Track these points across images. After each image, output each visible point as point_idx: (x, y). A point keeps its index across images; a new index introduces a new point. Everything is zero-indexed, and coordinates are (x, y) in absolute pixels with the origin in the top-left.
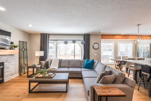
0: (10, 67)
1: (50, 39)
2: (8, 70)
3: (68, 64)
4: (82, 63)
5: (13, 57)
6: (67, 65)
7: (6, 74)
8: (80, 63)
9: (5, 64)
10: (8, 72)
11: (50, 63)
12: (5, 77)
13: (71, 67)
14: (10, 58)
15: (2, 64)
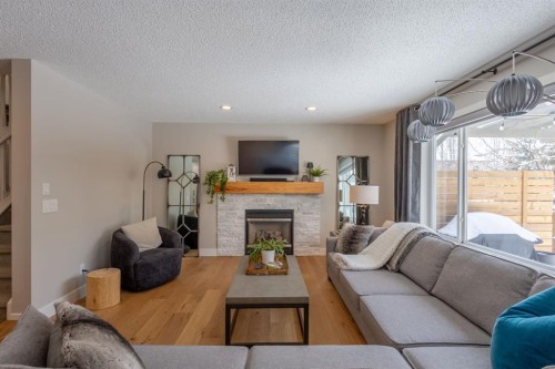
0: (309, 224)
2: (301, 230)
3: (432, 270)
5: (317, 201)
9: (295, 215)
10: (304, 234)
15: (290, 213)
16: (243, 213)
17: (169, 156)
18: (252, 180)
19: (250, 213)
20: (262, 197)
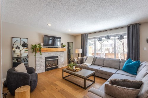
0: (62, 59)
1: (88, 38)
2: (60, 61)
3: (103, 63)
4: (121, 64)
5: (64, 53)
6: (101, 64)
7: (59, 63)
8: (118, 64)
9: (59, 57)
10: (61, 62)
11: (85, 59)
12: (59, 65)
13: (105, 66)
14: (61, 54)
15: (57, 57)
16: (45, 58)
17: (12, 38)
18: (48, 48)
19: (46, 58)
20: (50, 53)
